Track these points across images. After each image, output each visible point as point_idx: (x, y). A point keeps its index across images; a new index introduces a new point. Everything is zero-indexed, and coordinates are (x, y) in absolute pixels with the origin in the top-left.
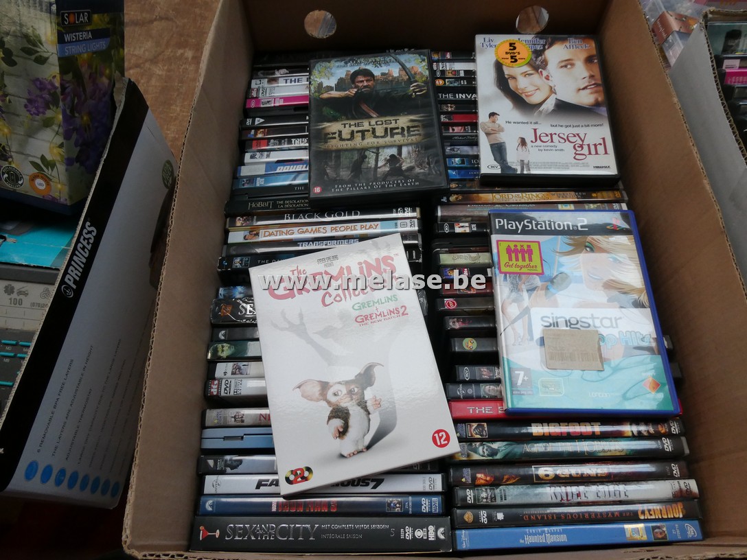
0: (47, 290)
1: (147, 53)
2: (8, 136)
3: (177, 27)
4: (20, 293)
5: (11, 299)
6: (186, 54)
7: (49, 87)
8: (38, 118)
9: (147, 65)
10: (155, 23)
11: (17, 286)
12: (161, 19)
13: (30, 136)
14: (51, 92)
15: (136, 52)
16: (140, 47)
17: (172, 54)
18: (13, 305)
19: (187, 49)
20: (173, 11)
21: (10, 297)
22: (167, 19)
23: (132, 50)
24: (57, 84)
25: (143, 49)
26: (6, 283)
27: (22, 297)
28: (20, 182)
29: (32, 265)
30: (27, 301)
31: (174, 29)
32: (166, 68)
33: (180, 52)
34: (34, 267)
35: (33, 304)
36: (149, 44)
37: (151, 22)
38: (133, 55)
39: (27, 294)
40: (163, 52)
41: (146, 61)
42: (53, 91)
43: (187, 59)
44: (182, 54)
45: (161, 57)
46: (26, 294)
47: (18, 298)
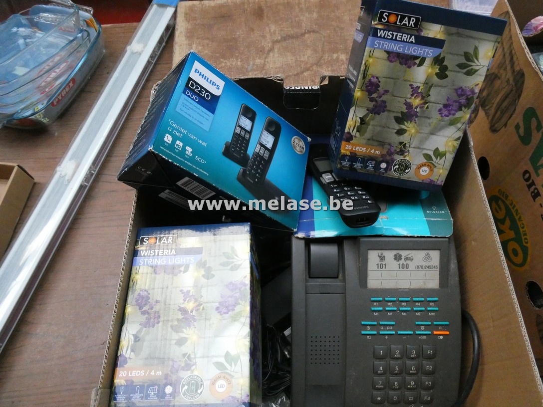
0: (428, 254)
1: (311, 59)
2: (413, 135)
3: (324, 37)
4: (407, 259)
5: (399, 265)
6: (340, 58)
7: (469, 93)
8: (447, 119)
9: (315, 68)
10: (307, 36)
11: (404, 253)
12: (309, 32)
13: (432, 134)
14: (469, 97)
15: (302, 59)
16: (304, 55)
17: (330, 58)
18: (401, 269)
19: (339, 53)
20: (315, 25)
21: (398, 263)
22: (314, 31)
23: (298, 57)
24: (477, 90)
25: (306, 57)
26: (395, 252)
27: (408, 262)
28: (407, 171)
29: (416, 235)
30: (412, 265)
31: (323, 39)
32: (330, 69)
33: (335, 56)
34: (418, 237)
35: (417, 267)
36: (309, 52)
37: (303, 35)
38: (300, 61)
39: (413, 259)
40: (322, 57)
41: (312, 65)
42: (471, 96)
43: (342, 60)
44: (338, 58)
45: (322, 61)
46: (411, 260)
47: (405, 263)
